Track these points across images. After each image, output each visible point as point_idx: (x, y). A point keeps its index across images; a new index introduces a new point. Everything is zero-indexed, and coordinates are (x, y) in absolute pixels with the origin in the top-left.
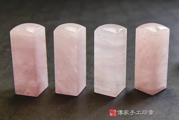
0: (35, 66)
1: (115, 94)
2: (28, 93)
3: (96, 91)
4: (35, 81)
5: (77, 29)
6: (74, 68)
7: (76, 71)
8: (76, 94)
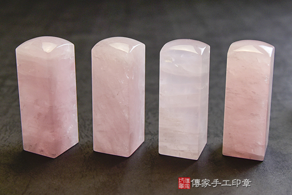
0: (51, 108)
1: (195, 154)
2: (42, 151)
3: (161, 152)
4: (52, 132)
5: (131, 47)
6: (124, 111)
7: (126, 115)
8: (126, 155)
